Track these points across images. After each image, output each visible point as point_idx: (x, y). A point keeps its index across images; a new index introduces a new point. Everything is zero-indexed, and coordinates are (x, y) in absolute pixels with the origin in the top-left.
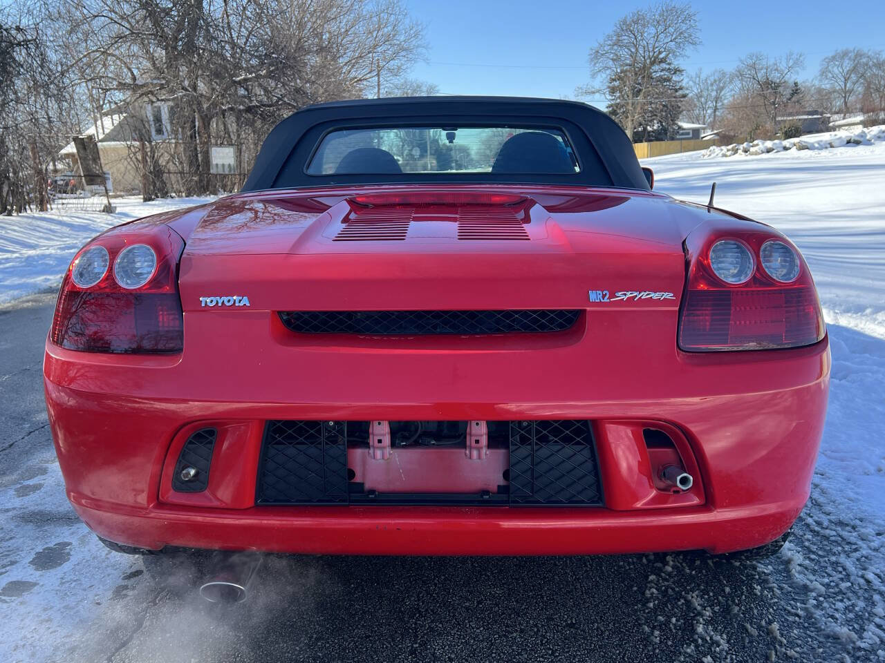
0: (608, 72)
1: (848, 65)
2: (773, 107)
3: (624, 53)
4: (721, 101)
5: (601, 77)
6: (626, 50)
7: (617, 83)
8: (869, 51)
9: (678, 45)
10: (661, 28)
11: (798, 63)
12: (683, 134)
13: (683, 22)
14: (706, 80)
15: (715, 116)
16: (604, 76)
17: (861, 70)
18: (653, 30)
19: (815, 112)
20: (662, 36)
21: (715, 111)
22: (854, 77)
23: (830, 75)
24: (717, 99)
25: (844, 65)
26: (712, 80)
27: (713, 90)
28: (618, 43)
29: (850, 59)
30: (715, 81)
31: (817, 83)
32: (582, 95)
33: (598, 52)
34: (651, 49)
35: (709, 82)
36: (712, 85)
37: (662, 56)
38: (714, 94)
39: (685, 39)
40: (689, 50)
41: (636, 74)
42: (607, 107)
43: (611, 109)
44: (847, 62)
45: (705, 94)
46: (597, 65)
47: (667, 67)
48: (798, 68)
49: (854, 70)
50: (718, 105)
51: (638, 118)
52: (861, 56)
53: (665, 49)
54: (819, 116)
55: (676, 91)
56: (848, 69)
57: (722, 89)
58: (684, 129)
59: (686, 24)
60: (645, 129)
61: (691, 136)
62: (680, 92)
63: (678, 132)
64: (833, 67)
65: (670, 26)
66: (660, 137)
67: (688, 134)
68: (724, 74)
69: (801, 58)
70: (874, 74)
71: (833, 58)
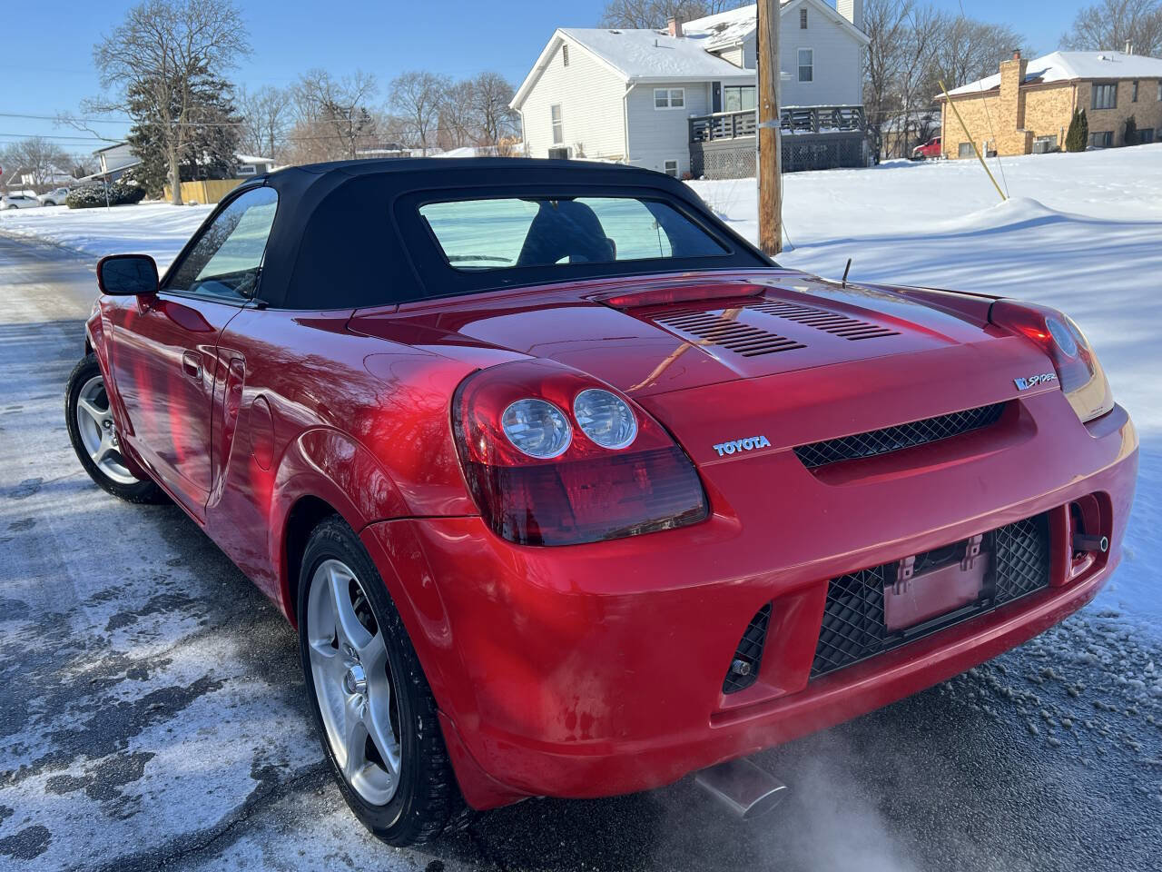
0: (127, 80)
1: (418, 90)
2: (349, 138)
3: (147, 55)
4: (278, 128)
5: (117, 87)
6: (149, 52)
7: (141, 98)
8: (438, 75)
9: (223, 51)
10: (195, 27)
11: (368, 87)
12: (244, 170)
13: (224, 20)
14: (254, 98)
15: (273, 147)
16: (121, 85)
17: (433, 99)
18: (184, 28)
19: (392, 147)
20: (198, 36)
21: (272, 140)
22: (427, 107)
23: (401, 102)
24: (272, 125)
25: (415, 90)
26: (262, 101)
27: (264, 113)
28: (133, 41)
29: (419, 84)
30: (266, 101)
31: (387, 112)
32: (92, 112)
33: (105, 51)
34: (185, 54)
35: (259, 103)
36: (262, 105)
37: (202, 63)
38: (267, 118)
39: (230, 43)
40: (238, 59)
41: (169, 87)
42: (133, 131)
43: (138, 133)
44: (417, 87)
45: (255, 117)
46: (108, 69)
47: (210, 79)
48: (370, 93)
49: (425, 96)
50: (276, 132)
51: (182, 148)
52: (431, 81)
53: (205, 55)
54: (398, 151)
55: (227, 112)
56: (419, 95)
57: (276, 112)
58: (244, 164)
59: (229, 23)
60: (193, 163)
61: (255, 173)
62: (232, 115)
63: (239, 168)
64: (402, 93)
65: (206, 25)
66: (214, 174)
67: (252, 170)
68: (275, 93)
69: (373, 80)
70: (447, 104)
71: (402, 83)
